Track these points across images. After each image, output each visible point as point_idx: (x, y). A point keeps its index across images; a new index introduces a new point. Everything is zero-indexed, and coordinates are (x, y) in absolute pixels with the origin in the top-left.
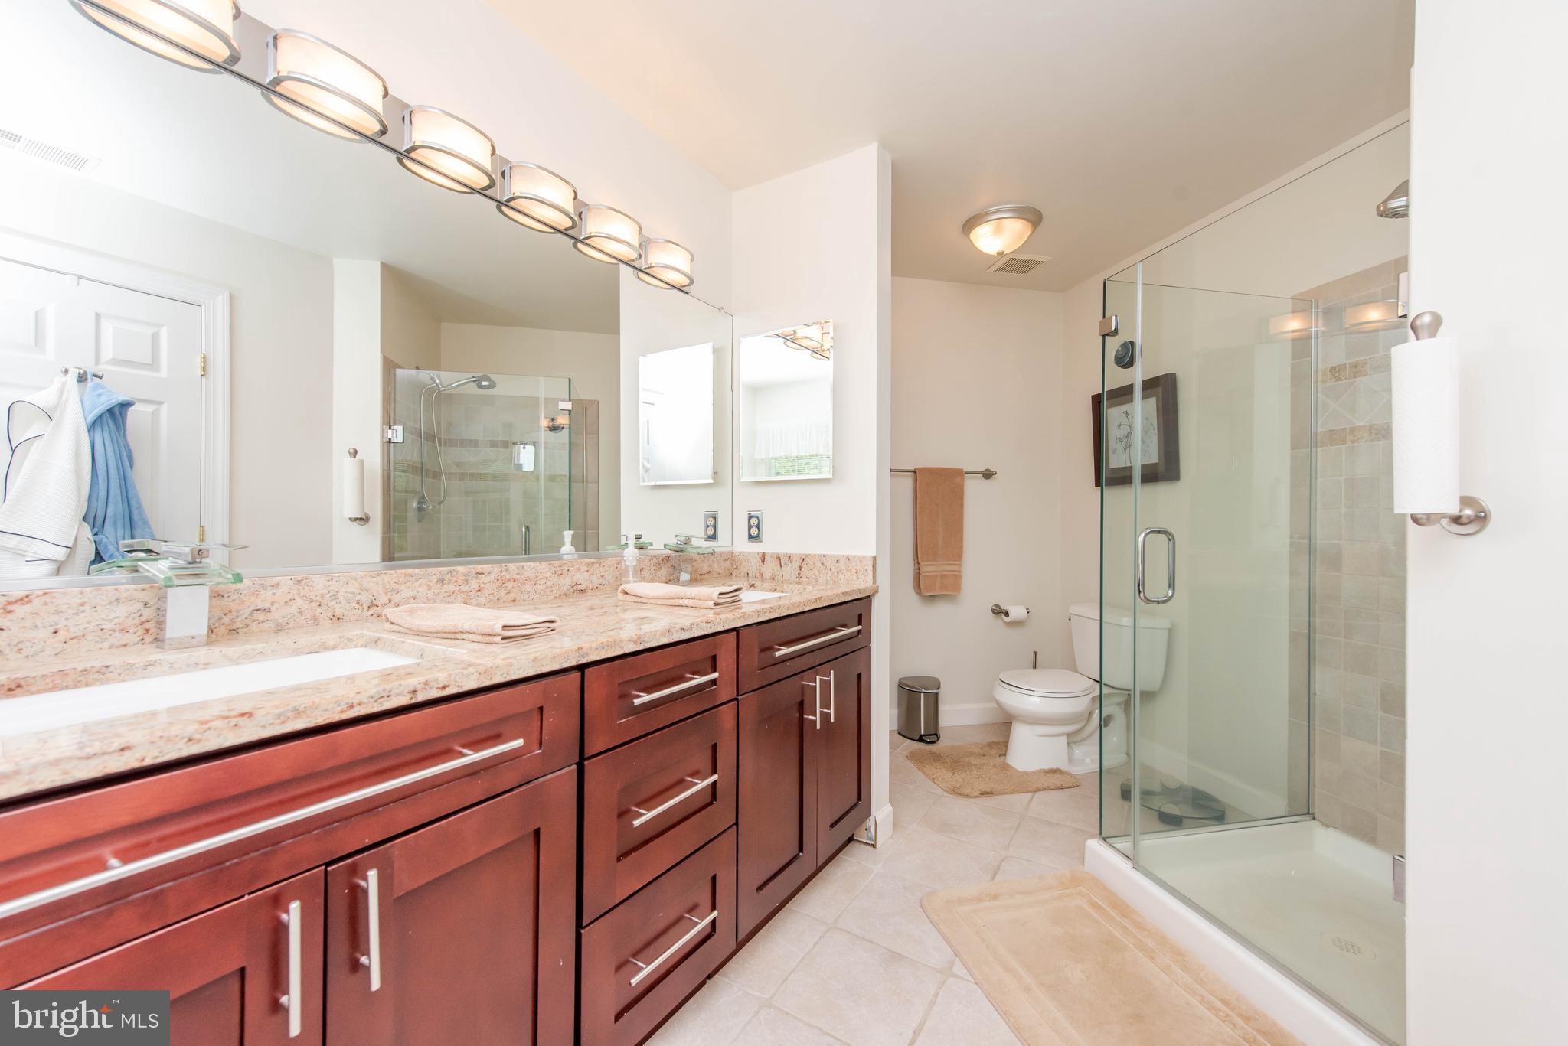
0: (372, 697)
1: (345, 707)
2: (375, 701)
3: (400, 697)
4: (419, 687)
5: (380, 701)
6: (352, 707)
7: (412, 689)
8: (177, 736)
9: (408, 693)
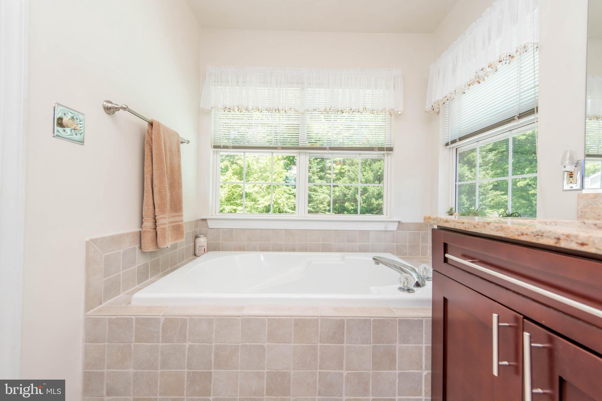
0: (532, 233)
1: (520, 233)
2: (535, 236)
3: (549, 239)
4: (562, 237)
5: (537, 237)
6: (523, 234)
7: (557, 236)
8: (472, 224)
9: (555, 238)
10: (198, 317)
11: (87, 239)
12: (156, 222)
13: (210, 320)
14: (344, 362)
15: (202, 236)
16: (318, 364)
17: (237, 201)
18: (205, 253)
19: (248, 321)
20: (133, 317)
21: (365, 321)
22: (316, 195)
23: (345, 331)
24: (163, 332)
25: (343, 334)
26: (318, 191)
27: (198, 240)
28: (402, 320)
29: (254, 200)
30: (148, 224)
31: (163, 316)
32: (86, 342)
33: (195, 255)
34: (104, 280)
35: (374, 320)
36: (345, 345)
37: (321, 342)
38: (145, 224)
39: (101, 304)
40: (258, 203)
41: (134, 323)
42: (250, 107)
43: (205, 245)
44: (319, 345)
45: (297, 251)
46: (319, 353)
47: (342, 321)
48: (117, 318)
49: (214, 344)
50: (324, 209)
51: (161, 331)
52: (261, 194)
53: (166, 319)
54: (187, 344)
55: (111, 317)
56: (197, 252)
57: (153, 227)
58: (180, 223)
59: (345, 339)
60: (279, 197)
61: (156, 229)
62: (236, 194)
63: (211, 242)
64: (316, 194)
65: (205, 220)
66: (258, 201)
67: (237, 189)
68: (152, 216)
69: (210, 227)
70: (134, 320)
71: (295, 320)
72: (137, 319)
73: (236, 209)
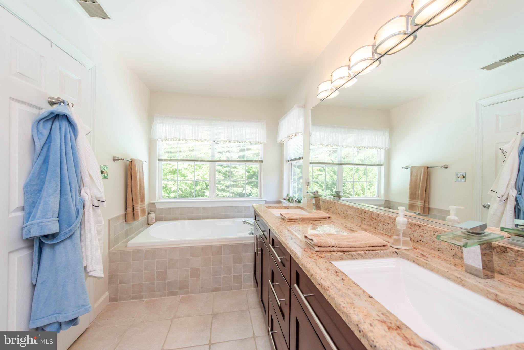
10: (160, 249)
11: (109, 218)
12: (133, 208)
13: (165, 250)
14: (222, 262)
15: (152, 213)
16: (212, 264)
17: (167, 177)
18: (155, 223)
19: (182, 249)
20: (131, 251)
21: (230, 246)
22: (237, 172)
23: (222, 250)
24: (145, 256)
25: (222, 251)
26: (238, 168)
27: (150, 215)
28: (245, 244)
29: (183, 175)
30: (130, 209)
31: (145, 249)
32: (109, 262)
33: (148, 224)
34: (114, 236)
35: (234, 245)
36: (222, 255)
37: (213, 255)
38: (128, 209)
39: (113, 247)
40: (187, 178)
41: (132, 253)
42: (181, 138)
43: (154, 218)
44: (212, 256)
45: (209, 219)
46: (212, 260)
47: (221, 246)
48: (124, 251)
49: (167, 259)
50: (243, 183)
51: (144, 255)
52: (190, 170)
53: (146, 250)
54: (156, 260)
55: (121, 251)
56: (150, 222)
57: (132, 211)
58: (144, 208)
59: (222, 253)
60: (206, 173)
61: (133, 212)
62: (167, 171)
63: (157, 216)
64: (236, 170)
65: (154, 203)
66: (187, 176)
67: (168, 166)
68: (132, 205)
69: (157, 207)
70: (132, 252)
71: (202, 247)
72: (133, 251)
73: (167, 184)
